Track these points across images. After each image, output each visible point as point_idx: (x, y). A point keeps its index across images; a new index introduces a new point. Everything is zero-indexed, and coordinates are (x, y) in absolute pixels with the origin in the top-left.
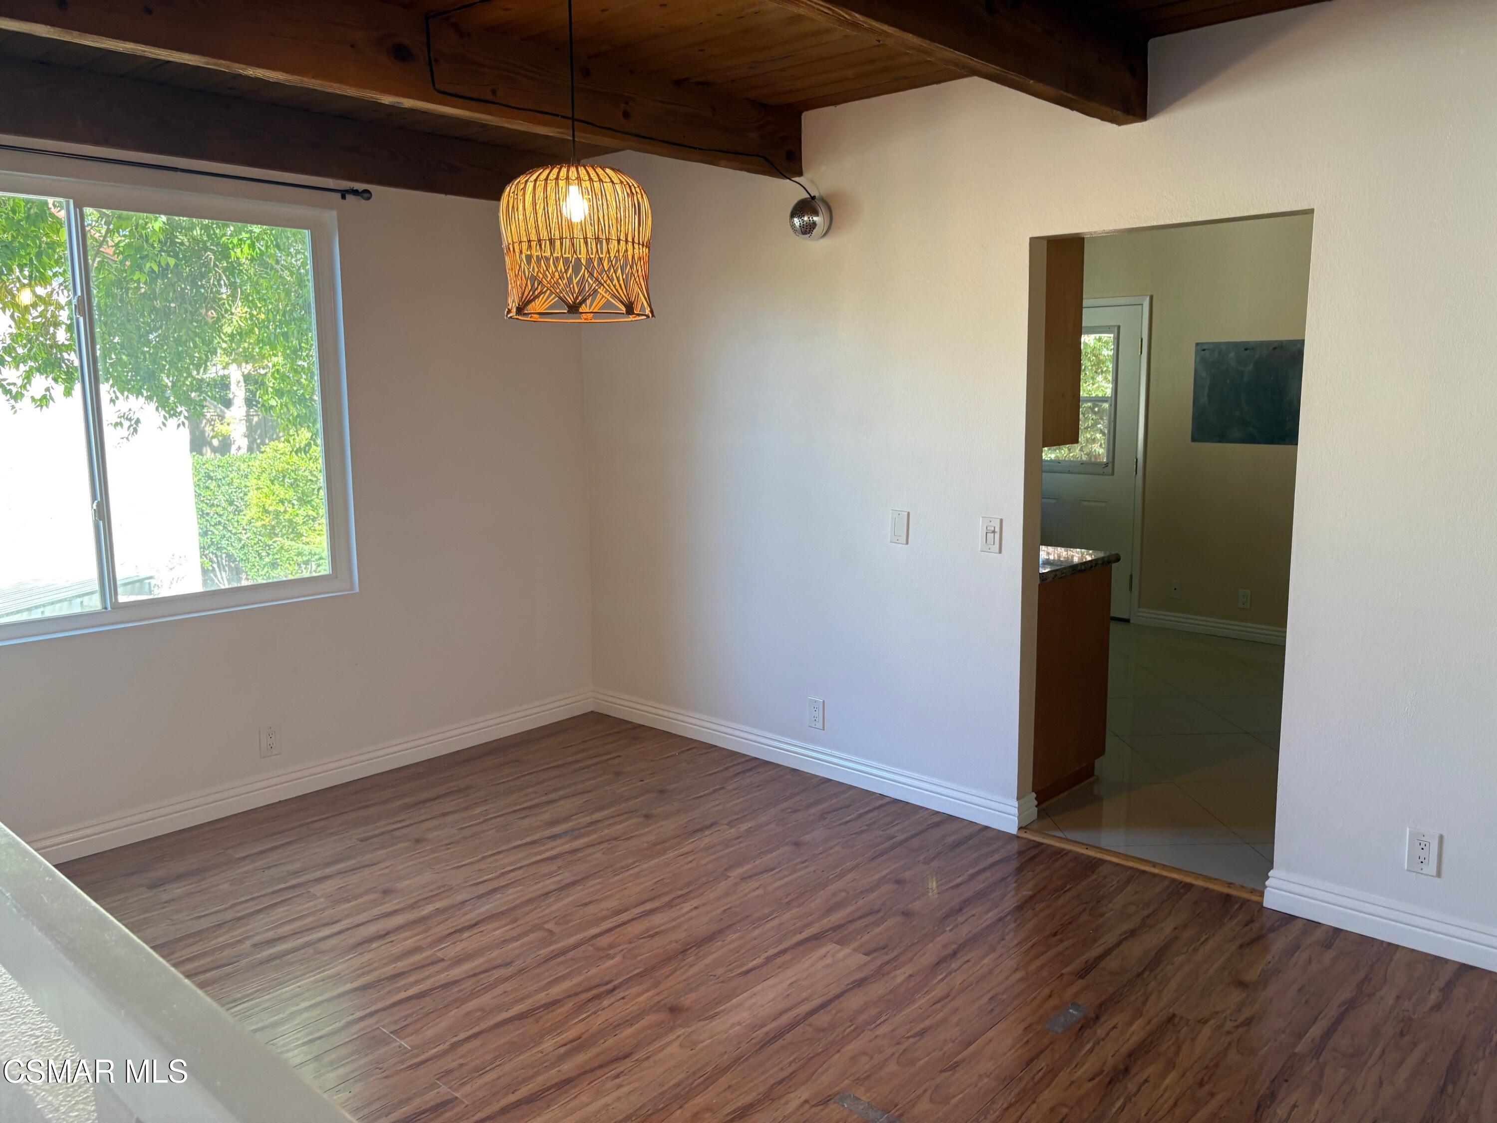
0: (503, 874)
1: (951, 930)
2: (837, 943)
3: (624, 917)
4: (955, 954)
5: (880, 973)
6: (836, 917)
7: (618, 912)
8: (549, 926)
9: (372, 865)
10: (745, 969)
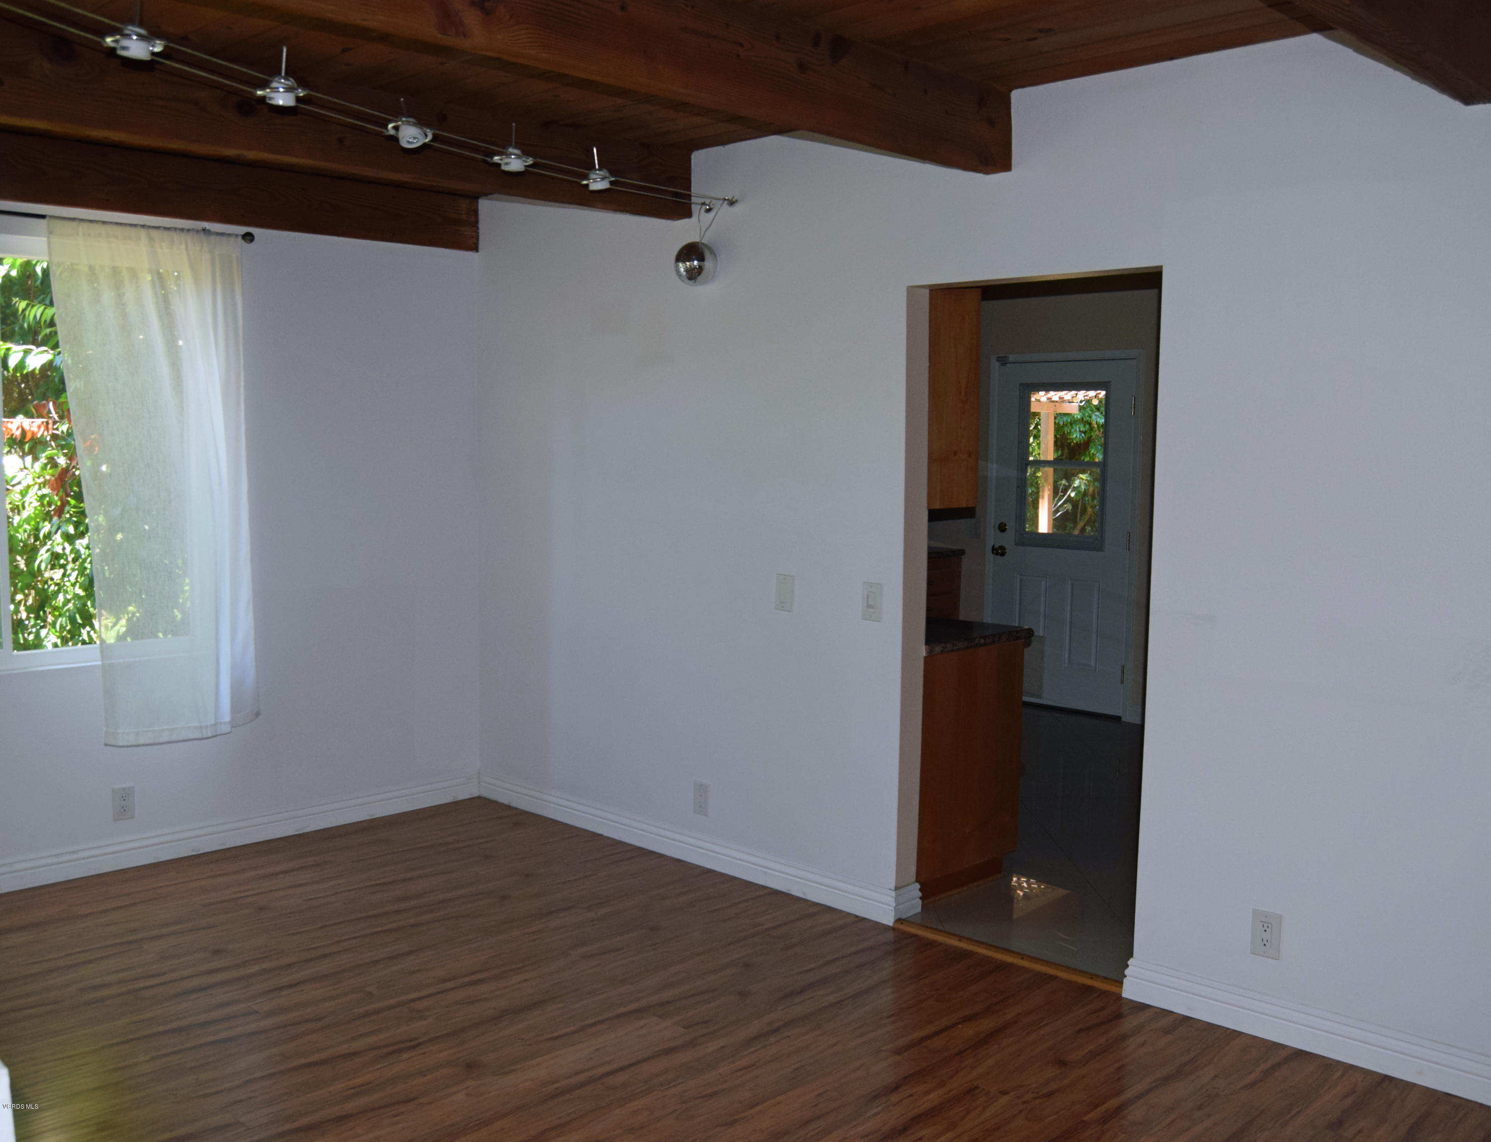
0: (338, 942)
1: (782, 1010)
2: (659, 1017)
3: (450, 985)
4: (777, 1030)
5: (693, 1043)
6: (667, 995)
7: (444, 981)
8: (371, 989)
9: (209, 928)
10: (556, 1034)
